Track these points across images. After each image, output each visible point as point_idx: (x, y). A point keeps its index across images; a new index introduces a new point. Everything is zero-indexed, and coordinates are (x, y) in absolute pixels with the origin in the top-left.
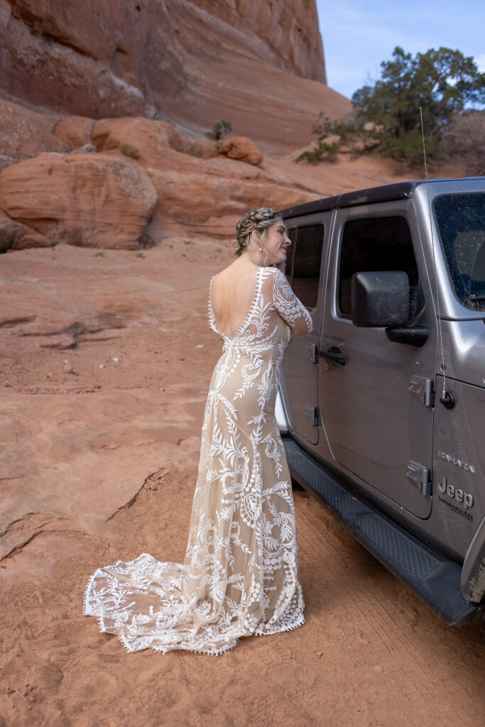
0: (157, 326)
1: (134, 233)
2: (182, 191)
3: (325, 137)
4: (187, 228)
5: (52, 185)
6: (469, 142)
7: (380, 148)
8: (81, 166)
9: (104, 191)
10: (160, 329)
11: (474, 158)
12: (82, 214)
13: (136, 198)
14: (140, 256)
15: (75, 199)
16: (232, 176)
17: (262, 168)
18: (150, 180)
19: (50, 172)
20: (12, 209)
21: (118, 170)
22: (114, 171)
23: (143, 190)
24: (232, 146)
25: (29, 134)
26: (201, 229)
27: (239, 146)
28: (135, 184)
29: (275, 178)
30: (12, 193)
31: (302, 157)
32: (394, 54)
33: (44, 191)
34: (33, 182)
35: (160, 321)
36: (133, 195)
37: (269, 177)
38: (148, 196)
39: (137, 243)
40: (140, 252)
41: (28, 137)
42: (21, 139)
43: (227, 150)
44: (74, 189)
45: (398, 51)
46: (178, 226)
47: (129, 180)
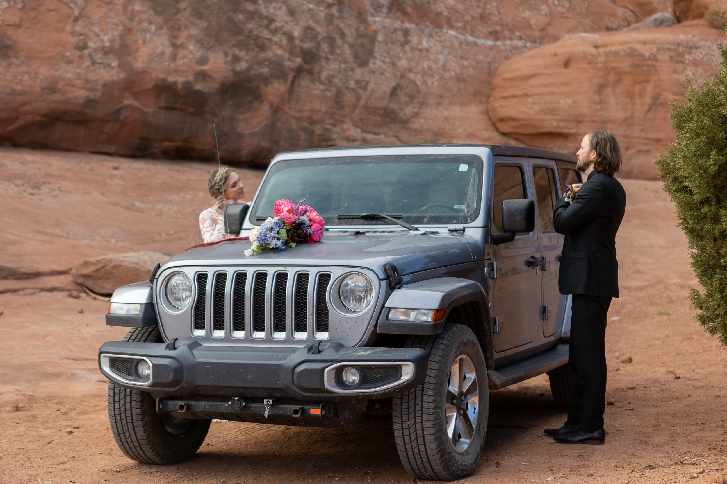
5: (566, 84)
8: (616, 54)
9: (650, 89)
12: (609, 125)
15: (600, 102)
19: (567, 64)
20: (502, 120)
22: (671, 58)
25: (567, 5)
30: (505, 98)
33: (552, 93)
34: (537, 81)
41: (565, 10)
42: (551, 15)
44: (601, 88)
47: (700, 70)
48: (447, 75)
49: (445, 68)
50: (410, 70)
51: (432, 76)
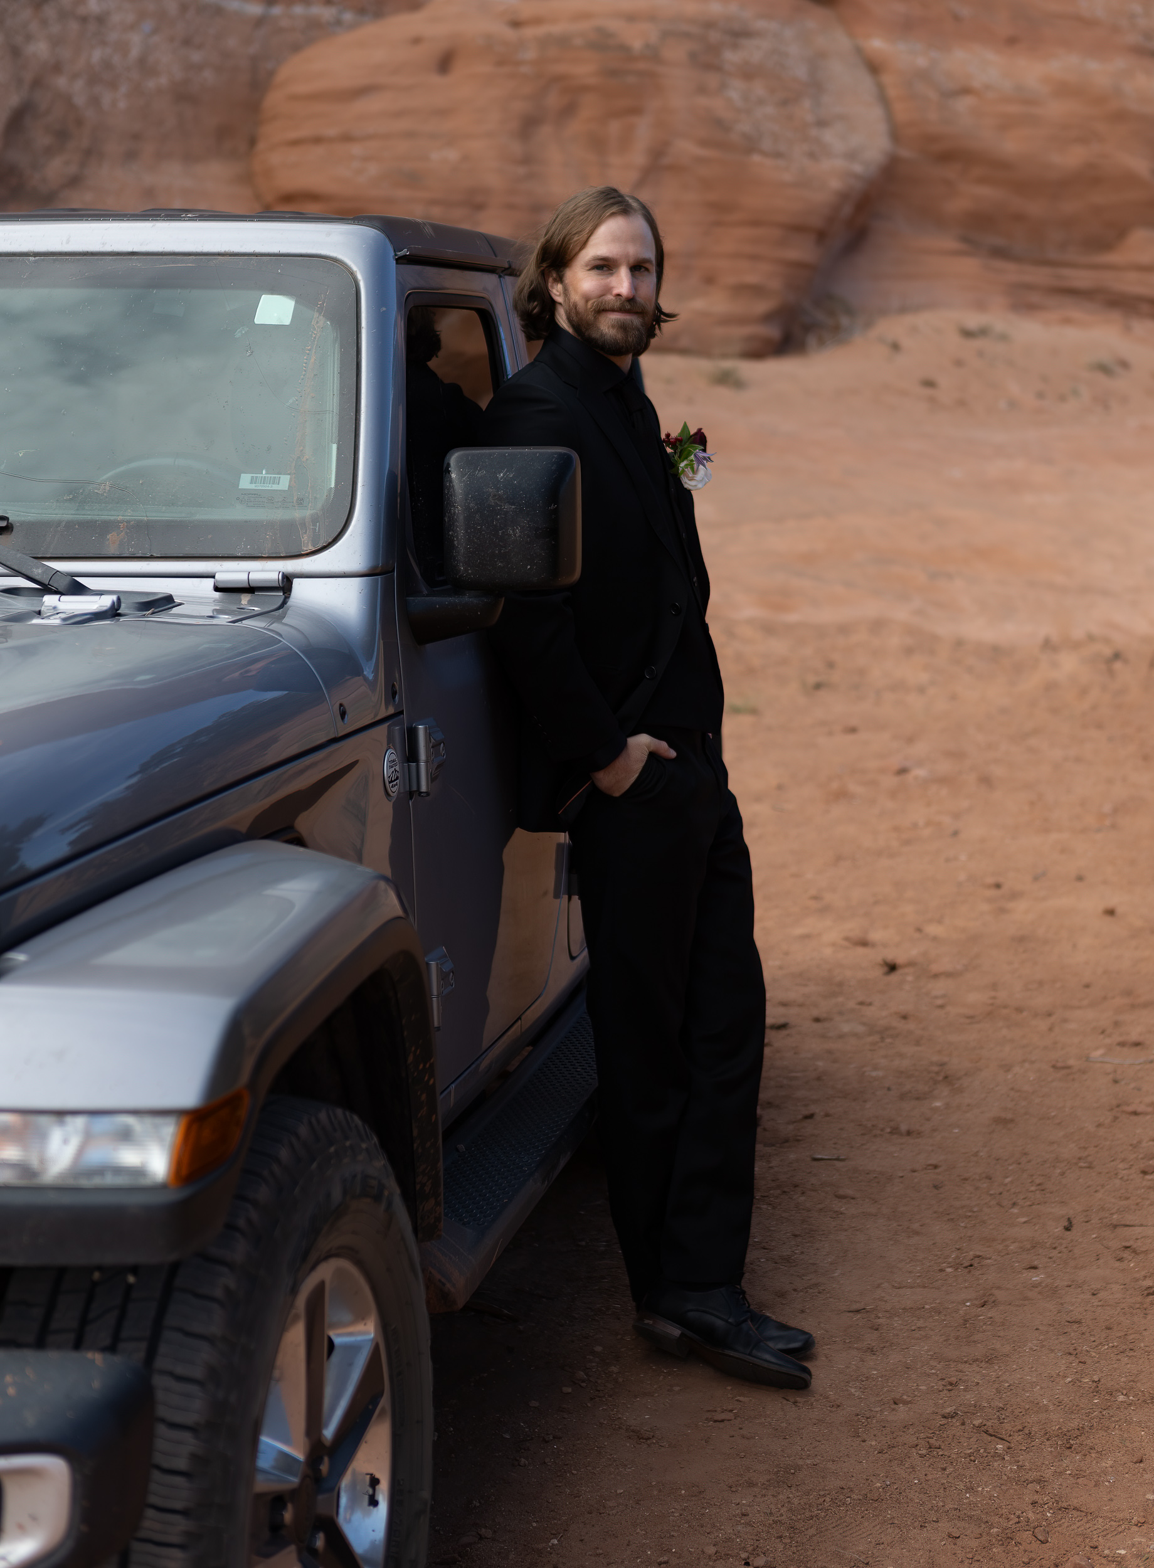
2: (1008, 124)
4: (1012, 272)
5: (443, 113)
8: (563, 42)
9: (644, 131)
13: (778, 155)
14: (725, 379)
15: (526, 160)
18: (866, 82)
19: (445, 63)
21: (716, 49)
22: (693, 57)
23: (822, 124)
26: (1081, 279)
28: (784, 103)
30: (296, 143)
33: (410, 135)
34: (373, 104)
36: (767, 144)
38: (839, 148)
44: (528, 125)
46: (970, 265)
47: (759, 89)
48: (151, 84)
49: (145, 66)
50: (57, 68)
51: (113, 85)
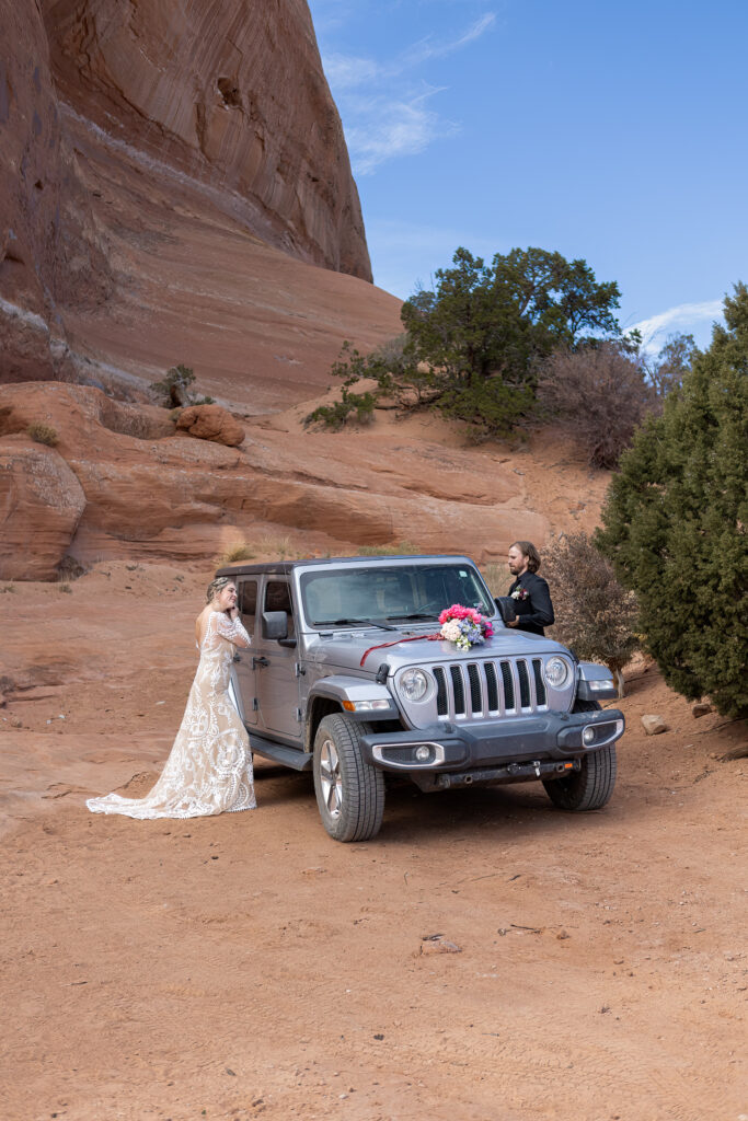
0: (103, 682)
1: (52, 556)
2: (122, 491)
3: (354, 380)
4: (130, 546)
6: (575, 397)
7: (441, 402)
10: (106, 685)
11: (585, 423)
13: (55, 505)
14: (65, 590)
16: (198, 465)
17: (243, 450)
18: (74, 477)
21: (29, 466)
22: (24, 469)
23: (65, 493)
24: (196, 418)
26: (152, 547)
27: (207, 419)
28: (53, 485)
29: (264, 465)
31: (313, 417)
32: (455, 260)
35: (106, 676)
36: (51, 501)
37: (255, 465)
38: (72, 502)
39: (55, 571)
40: (65, 584)
43: (189, 423)
45: (462, 255)
46: (116, 543)
